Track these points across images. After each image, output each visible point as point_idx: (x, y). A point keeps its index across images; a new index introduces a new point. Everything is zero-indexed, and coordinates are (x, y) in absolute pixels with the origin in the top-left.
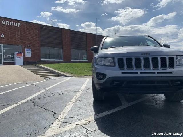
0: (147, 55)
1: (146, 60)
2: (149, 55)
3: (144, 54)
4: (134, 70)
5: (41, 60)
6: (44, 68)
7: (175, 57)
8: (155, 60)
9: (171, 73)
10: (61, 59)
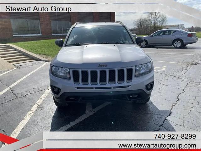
0: (104, 67)
1: (103, 73)
2: (106, 67)
3: (101, 66)
4: (90, 85)
5: (14, 35)
6: (15, 50)
7: (134, 68)
8: (112, 72)
9: (128, 86)
10: (40, 34)
